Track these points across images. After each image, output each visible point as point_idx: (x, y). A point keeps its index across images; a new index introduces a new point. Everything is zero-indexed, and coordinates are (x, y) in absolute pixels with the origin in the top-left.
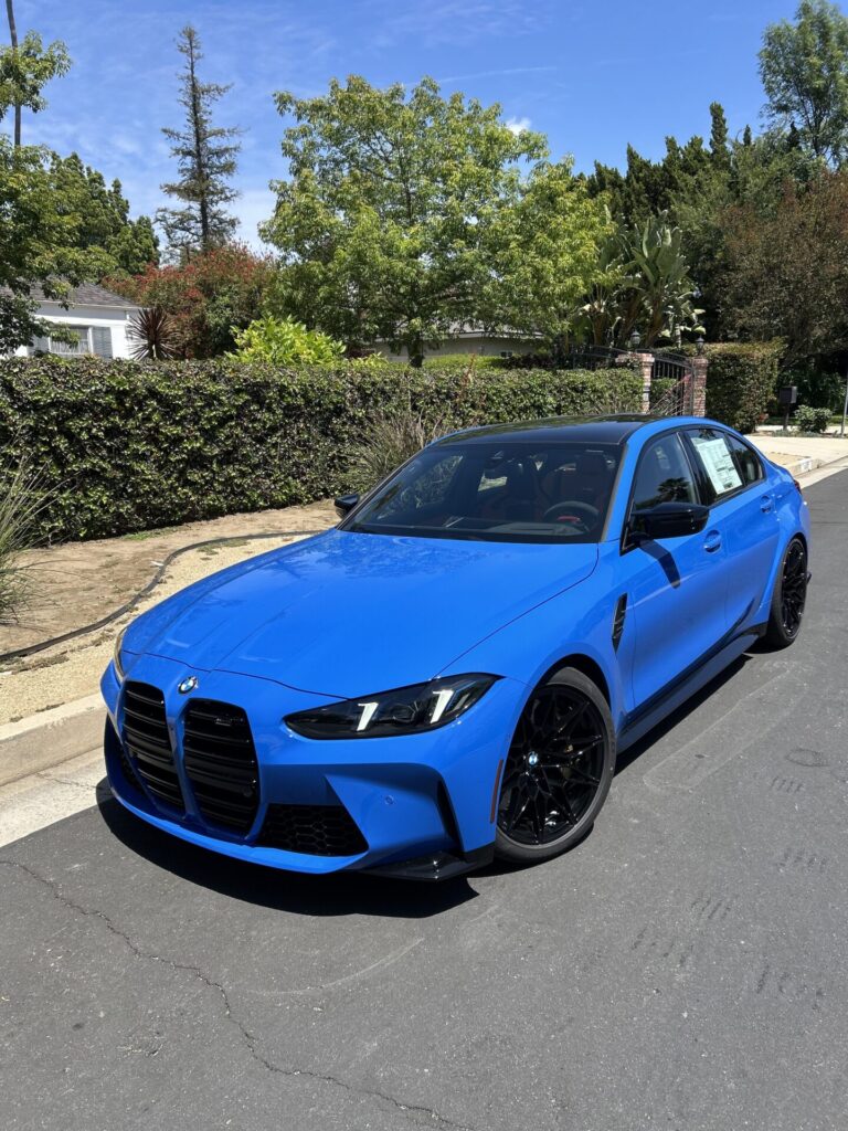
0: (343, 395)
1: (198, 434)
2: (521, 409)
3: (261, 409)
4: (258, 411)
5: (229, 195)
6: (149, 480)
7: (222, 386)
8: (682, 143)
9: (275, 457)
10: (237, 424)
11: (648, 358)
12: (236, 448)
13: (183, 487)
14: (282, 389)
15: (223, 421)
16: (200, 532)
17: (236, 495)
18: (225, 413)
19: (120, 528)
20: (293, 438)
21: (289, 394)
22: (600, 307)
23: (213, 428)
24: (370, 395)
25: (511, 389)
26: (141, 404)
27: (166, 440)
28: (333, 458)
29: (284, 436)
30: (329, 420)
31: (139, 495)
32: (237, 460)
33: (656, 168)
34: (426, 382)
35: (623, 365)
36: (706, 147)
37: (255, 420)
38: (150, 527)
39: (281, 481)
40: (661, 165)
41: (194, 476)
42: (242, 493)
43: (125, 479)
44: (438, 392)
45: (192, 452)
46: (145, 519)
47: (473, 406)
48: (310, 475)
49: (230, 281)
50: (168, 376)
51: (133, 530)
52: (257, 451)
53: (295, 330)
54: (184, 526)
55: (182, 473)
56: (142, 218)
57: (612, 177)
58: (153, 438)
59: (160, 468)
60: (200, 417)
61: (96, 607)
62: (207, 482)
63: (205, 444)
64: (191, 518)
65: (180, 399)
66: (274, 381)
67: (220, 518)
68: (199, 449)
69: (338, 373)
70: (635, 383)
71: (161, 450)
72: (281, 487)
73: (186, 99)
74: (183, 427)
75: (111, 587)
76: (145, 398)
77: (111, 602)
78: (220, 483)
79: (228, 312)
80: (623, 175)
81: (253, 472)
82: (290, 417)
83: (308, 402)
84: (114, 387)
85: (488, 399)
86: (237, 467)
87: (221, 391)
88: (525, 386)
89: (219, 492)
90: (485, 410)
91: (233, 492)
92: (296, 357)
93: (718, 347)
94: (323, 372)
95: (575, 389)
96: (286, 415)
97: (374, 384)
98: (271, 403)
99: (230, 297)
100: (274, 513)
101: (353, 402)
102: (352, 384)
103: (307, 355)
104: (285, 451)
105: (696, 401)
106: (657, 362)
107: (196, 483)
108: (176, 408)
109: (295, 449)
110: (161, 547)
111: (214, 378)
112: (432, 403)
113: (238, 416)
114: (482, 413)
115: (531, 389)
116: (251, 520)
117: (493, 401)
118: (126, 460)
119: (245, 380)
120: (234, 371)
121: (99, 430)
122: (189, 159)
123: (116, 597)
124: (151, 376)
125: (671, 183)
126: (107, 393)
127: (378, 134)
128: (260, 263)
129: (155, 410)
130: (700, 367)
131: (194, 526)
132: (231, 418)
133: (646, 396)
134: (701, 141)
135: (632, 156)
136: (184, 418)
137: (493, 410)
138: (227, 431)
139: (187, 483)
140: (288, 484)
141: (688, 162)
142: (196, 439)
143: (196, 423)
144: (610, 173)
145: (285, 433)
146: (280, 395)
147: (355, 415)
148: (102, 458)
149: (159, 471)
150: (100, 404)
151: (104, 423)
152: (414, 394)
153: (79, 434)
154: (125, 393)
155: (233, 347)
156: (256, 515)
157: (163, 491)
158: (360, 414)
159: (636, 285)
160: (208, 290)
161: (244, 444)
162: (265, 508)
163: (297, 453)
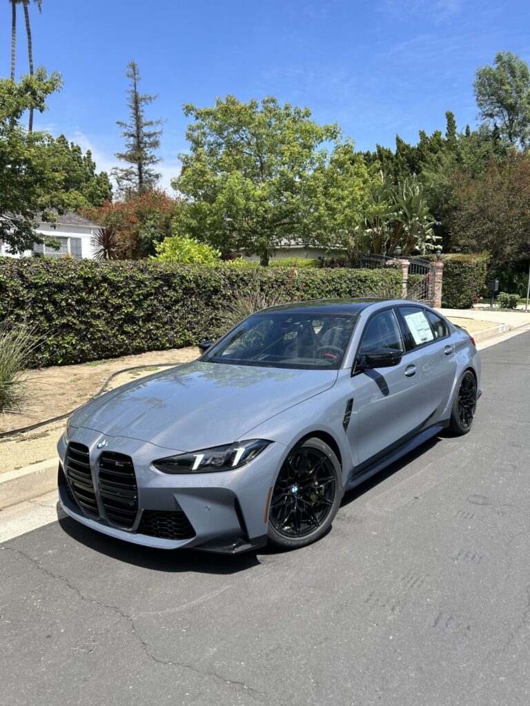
0: (219, 282)
1: (131, 303)
2: (327, 292)
3: (170, 289)
4: (167, 290)
5: (155, 160)
6: (101, 331)
7: (146, 276)
8: (429, 134)
9: (177, 318)
10: (156, 298)
11: (407, 262)
12: (154, 313)
13: (121, 335)
14: (183, 277)
15: (146, 296)
16: (129, 362)
17: (152, 341)
18: (148, 291)
19: (82, 359)
20: (188, 307)
21: (187, 281)
22: (378, 231)
23: (140, 300)
24: (236, 282)
25: (321, 280)
26: (98, 285)
27: (112, 307)
28: (212, 319)
29: (183, 306)
30: (210, 297)
31: (94, 339)
32: (154, 319)
33: (413, 149)
34: (269, 275)
35: (390, 266)
36: (444, 137)
37: (166, 296)
38: (100, 358)
39: (180, 332)
40: (417, 147)
41: (128, 328)
42: (157, 339)
43: (87, 330)
44: (276, 281)
45: (127, 314)
46: (98, 353)
47: (298, 289)
48: (198, 329)
49: (154, 211)
50: (114, 270)
51: (90, 360)
52: (166, 314)
53: (191, 243)
54: (121, 359)
55: (121, 326)
56: (102, 173)
57: (387, 153)
58: (104, 306)
59: (108, 323)
60: (133, 294)
61: (66, 405)
62: (136, 332)
63: (135, 310)
64: (125, 353)
65: (121, 283)
66: (177, 273)
67: (143, 354)
68: (131, 312)
69: (216, 269)
70: (398, 277)
71: (109, 312)
72: (180, 336)
73: (131, 104)
74: (123, 299)
75: (76, 393)
76: (101, 282)
77: (75, 402)
78: (143, 333)
79: (153, 230)
80: (394, 152)
81: (164, 327)
82: (187, 295)
83: (198, 286)
84: (82, 275)
85: (307, 285)
86: (154, 323)
87: (146, 278)
88: (330, 278)
89: (143, 338)
90: (305, 292)
91: (151, 338)
92: (191, 259)
93: (449, 256)
94: (207, 268)
95: (361, 280)
96: (184, 294)
97: (237, 276)
98: (176, 286)
99: (155, 221)
100: (175, 351)
101: (225, 286)
102: (224, 275)
103: (198, 258)
104: (183, 315)
105: (436, 288)
106: (412, 265)
107: (129, 332)
108: (118, 288)
109: (190, 314)
110: (107, 370)
111: (142, 271)
112: (273, 287)
113: (156, 294)
114: (303, 293)
115: (333, 280)
116: (162, 355)
117: (310, 287)
118: (89, 319)
119: (160, 272)
120: (154, 267)
121: (73, 300)
122: (132, 138)
123: (78, 400)
124: (105, 269)
125: (422, 158)
126: (78, 278)
127: (244, 128)
128: (173, 201)
129: (106, 289)
130: (438, 268)
131: (127, 358)
132: (151, 294)
133: (404, 285)
134: (440, 134)
135: (399, 141)
136: (123, 294)
137: (310, 292)
138: (148, 302)
139: (124, 333)
140: (184, 334)
141: (431, 146)
142: (130, 306)
143: (130, 297)
144: (386, 151)
145: (184, 304)
146: (181, 282)
147: (226, 294)
148: (74, 317)
149: (107, 325)
150: (74, 285)
151: (76, 297)
152: (262, 282)
153: (61, 302)
154: (89, 278)
155: (154, 253)
156: (164, 352)
157: (109, 337)
158: (229, 294)
159: (399, 219)
160: (141, 216)
161: (158, 310)
162: (170, 348)
163: (190, 316)
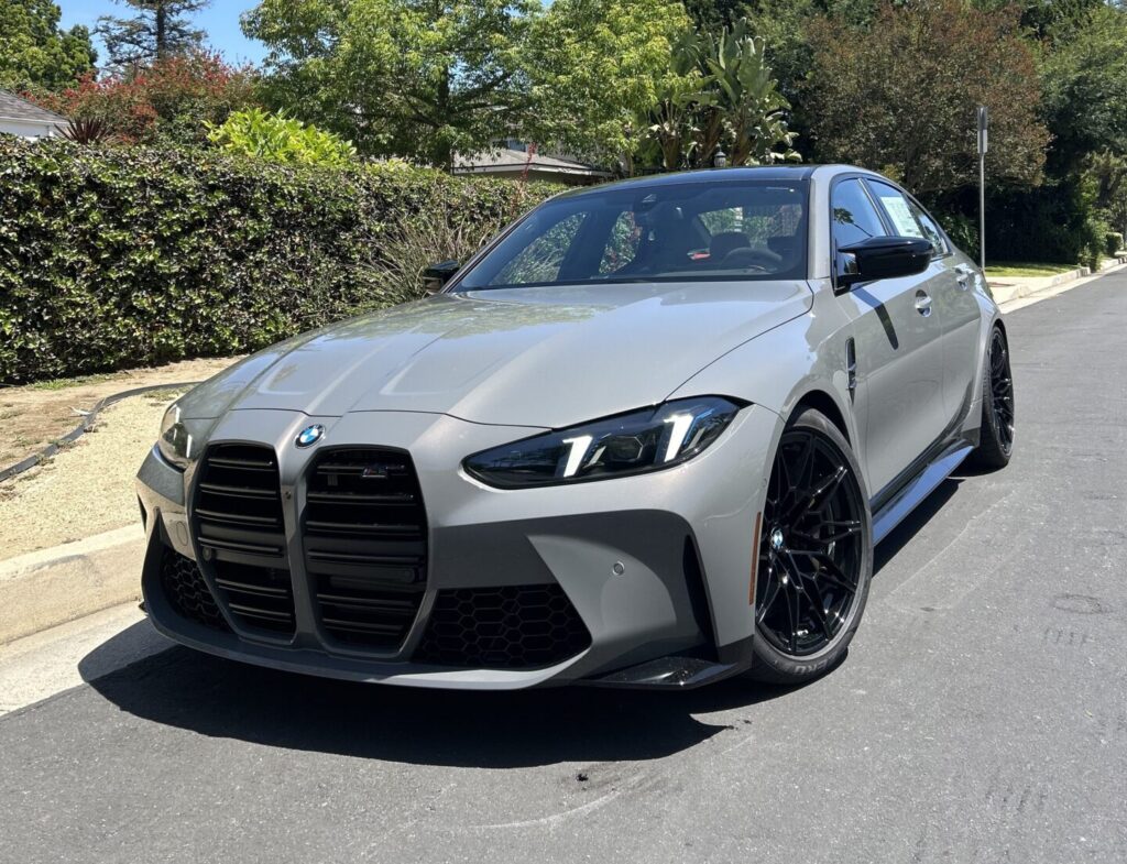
0: (356, 203)
1: (152, 242)
3: (243, 214)
4: (238, 217)
6: (77, 304)
7: (190, 181)
9: (258, 280)
10: (210, 233)
13: (125, 316)
14: (273, 190)
15: (190, 228)
17: (199, 332)
18: (192, 216)
21: (283, 196)
22: (671, 129)
24: (390, 205)
26: (74, 197)
27: (107, 249)
28: (337, 287)
29: (271, 254)
30: (334, 235)
31: (59, 325)
34: (465, 192)
37: (232, 229)
39: (264, 313)
41: (142, 300)
43: (42, 300)
44: (481, 206)
45: (139, 270)
46: (65, 361)
50: (116, 163)
51: (43, 377)
52: (233, 270)
53: (289, 126)
54: (122, 373)
59: (93, 288)
60: (157, 220)
63: (161, 257)
64: (133, 362)
65: (132, 194)
66: (262, 178)
67: (172, 365)
68: (152, 263)
69: (349, 175)
71: (97, 262)
72: (264, 323)
74: (132, 232)
78: (178, 313)
81: (226, 300)
82: (281, 227)
83: (309, 209)
86: (204, 292)
87: (189, 187)
89: (176, 326)
91: (195, 326)
92: (291, 156)
94: (328, 172)
96: (276, 225)
97: (396, 190)
98: (257, 208)
101: (368, 212)
102: (368, 189)
103: (306, 155)
104: (272, 273)
107: (142, 312)
108: (124, 206)
109: (286, 271)
110: (88, 396)
112: (473, 220)
113: (210, 222)
118: (48, 275)
120: (207, 163)
121: (11, 229)
124: (92, 162)
126: (28, 179)
129: (93, 206)
131: (136, 373)
132: (201, 223)
136: (134, 220)
138: (193, 241)
139: (130, 311)
140: (274, 319)
142: (150, 249)
143: (151, 227)
145: (274, 248)
146: (270, 198)
147: (370, 231)
148: (11, 270)
149: (92, 292)
150: (16, 194)
152: (449, 206)
154: (54, 179)
157: (95, 321)
158: (378, 229)
159: (714, 103)
161: (216, 262)
162: (240, 352)
163: (288, 276)
